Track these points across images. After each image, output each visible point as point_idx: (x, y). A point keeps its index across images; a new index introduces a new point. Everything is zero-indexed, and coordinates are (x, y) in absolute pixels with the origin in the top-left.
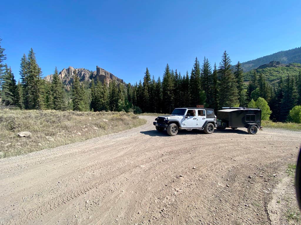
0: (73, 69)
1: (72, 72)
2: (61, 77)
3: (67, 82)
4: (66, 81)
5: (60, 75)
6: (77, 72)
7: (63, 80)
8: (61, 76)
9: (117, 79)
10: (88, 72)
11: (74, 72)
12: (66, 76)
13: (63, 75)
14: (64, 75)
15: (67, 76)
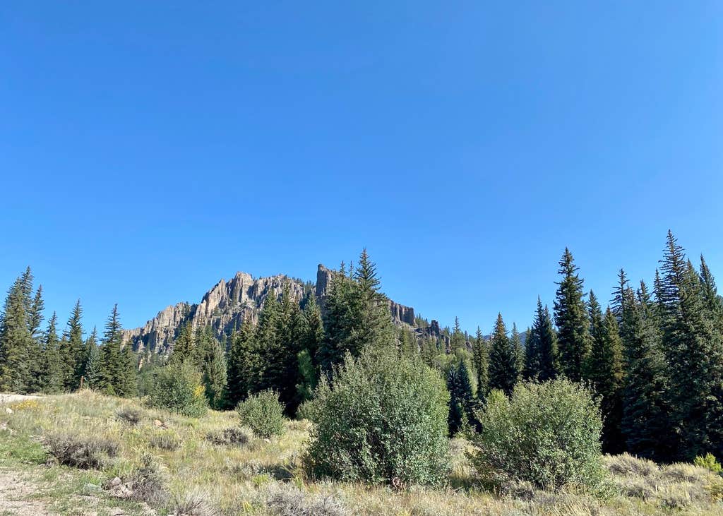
0: (247, 281)
1: (245, 290)
2: (206, 312)
3: (221, 327)
4: (217, 324)
5: (204, 305)
6: (260, 289)
7: (209, 322)
8: (207, 305)
9: (392, 308)
10: (295, 288)
11: (252, 290)
12: (222, 305)
13: (213, 304)
14: (217, 303)
15: (225, 304)
